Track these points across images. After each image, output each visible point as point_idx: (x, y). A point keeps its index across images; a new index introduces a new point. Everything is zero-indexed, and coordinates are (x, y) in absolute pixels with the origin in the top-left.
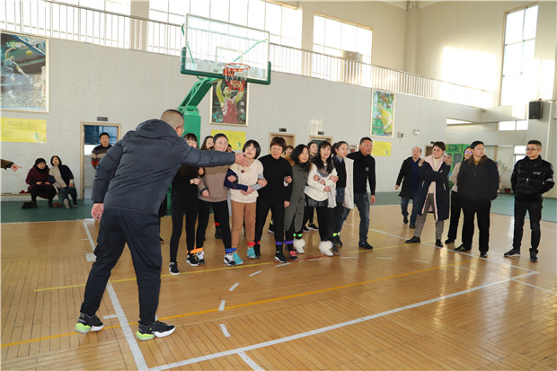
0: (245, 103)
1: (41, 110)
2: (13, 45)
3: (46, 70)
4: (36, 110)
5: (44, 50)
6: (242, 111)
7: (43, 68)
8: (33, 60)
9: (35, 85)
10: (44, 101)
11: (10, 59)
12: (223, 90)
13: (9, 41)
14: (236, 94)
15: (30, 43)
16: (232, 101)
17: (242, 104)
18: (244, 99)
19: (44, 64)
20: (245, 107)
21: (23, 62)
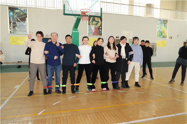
0: (102, 27)
1: (26, 33)
2: (17, 11)
3: (27, 19)
4: (24, 33)
5: (26, 12)
6: (100, 30)
7: (26, 18)
8: (23, 16)
9: (24, 24)
10: (27, 30)
11: (15, 16)
12: (92, 22)
13: (15, 10)
14: (98, 24)
15: (22, 10)
16: (96, 26)
17: (100, 27)
18: (101, 26)
19: (26, 17)
20: (101, 29)
21: (20, 17)
